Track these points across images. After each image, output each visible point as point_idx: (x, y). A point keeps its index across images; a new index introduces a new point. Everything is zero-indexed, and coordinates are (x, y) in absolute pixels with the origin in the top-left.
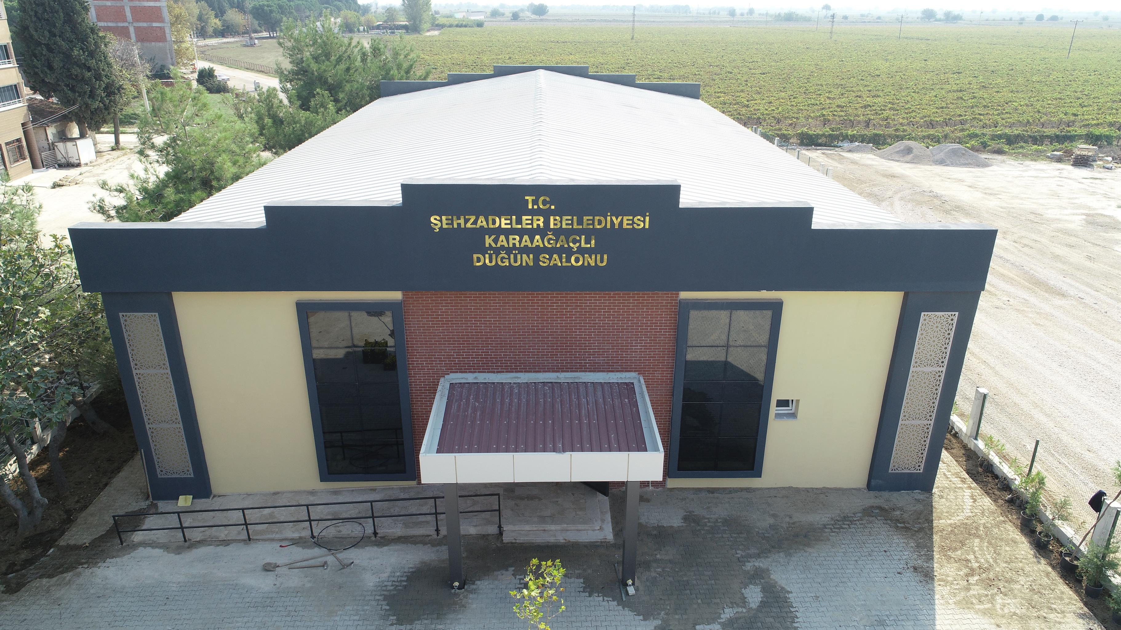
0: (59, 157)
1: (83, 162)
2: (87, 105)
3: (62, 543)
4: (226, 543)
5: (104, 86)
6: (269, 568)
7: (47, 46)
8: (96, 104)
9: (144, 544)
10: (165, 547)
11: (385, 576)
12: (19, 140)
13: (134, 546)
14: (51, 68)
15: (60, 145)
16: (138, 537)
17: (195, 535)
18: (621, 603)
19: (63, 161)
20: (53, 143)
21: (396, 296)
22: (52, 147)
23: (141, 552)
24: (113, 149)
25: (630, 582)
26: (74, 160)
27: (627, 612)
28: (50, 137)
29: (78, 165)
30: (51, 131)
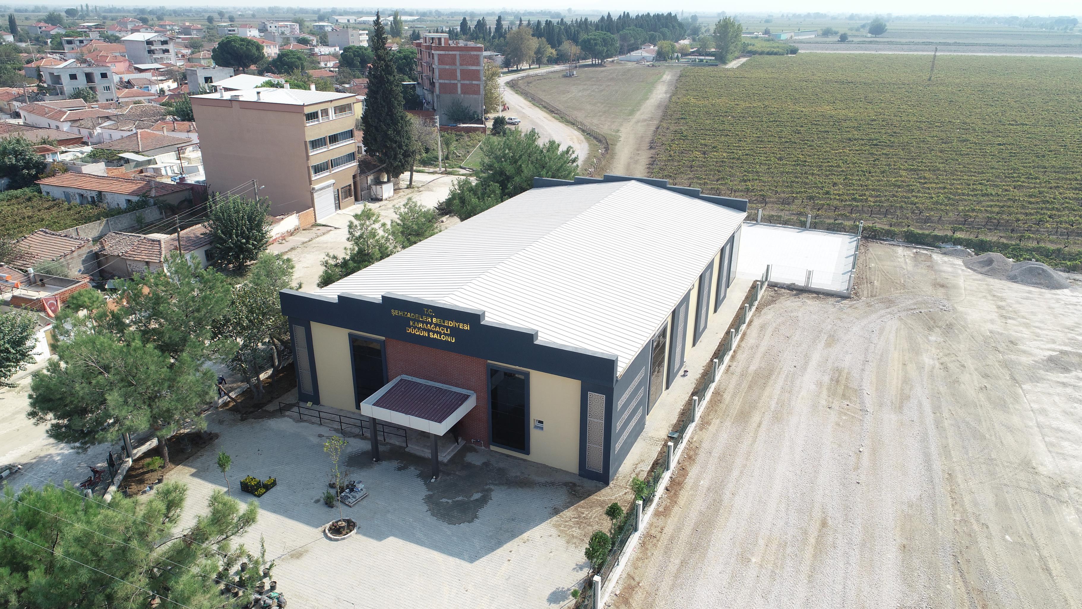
0: (372, 194)
1: (384, 198)
2: (392, 164)
3: (264, 409)
4: (313, 423)
5: (402, 151)
6: (320, 436)
7: (376, 128)
8: (396, 163)
9: (288, 416)
10: (294, 420)
11: (355, 450)
12: (350, 185)
13: (284, 416)
14: (375, 140)
15: (374, 187)
16: (288, 413)
17: (305, 418)
18: (425, 484)
19: (374, 196)
20: (370, 185)
21: (384, 338)
22: (369, 188)
23: (286, 419)
24: (407, 188)
25: (434, 477)
26: (379, 197)
27: (425, 487)
28: (369, 182)
29: (381, 200)
30: (370, 179)
